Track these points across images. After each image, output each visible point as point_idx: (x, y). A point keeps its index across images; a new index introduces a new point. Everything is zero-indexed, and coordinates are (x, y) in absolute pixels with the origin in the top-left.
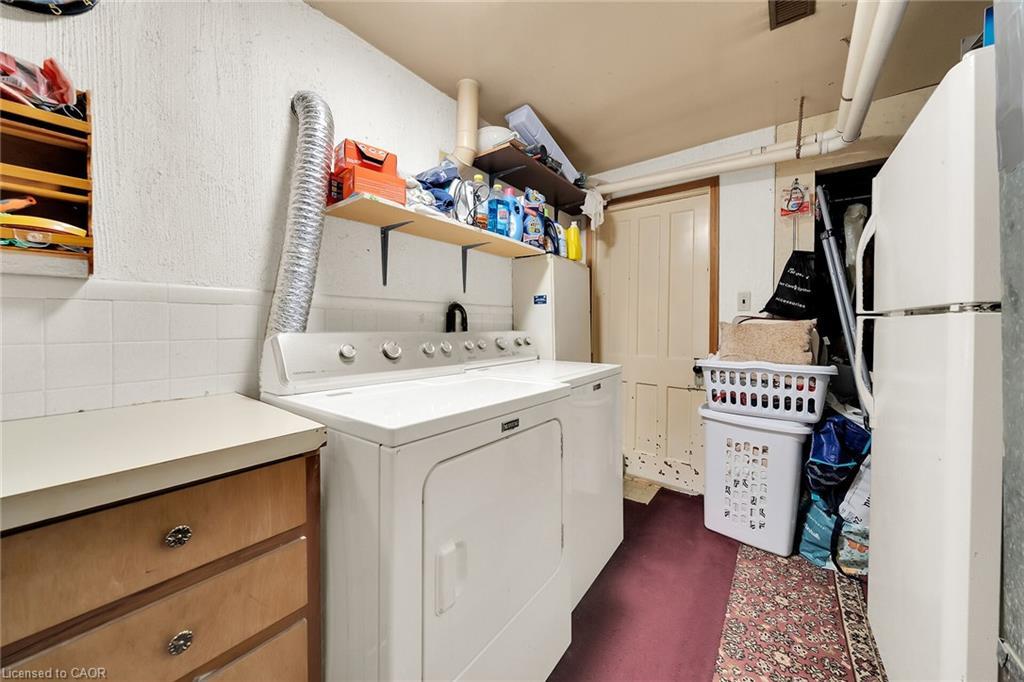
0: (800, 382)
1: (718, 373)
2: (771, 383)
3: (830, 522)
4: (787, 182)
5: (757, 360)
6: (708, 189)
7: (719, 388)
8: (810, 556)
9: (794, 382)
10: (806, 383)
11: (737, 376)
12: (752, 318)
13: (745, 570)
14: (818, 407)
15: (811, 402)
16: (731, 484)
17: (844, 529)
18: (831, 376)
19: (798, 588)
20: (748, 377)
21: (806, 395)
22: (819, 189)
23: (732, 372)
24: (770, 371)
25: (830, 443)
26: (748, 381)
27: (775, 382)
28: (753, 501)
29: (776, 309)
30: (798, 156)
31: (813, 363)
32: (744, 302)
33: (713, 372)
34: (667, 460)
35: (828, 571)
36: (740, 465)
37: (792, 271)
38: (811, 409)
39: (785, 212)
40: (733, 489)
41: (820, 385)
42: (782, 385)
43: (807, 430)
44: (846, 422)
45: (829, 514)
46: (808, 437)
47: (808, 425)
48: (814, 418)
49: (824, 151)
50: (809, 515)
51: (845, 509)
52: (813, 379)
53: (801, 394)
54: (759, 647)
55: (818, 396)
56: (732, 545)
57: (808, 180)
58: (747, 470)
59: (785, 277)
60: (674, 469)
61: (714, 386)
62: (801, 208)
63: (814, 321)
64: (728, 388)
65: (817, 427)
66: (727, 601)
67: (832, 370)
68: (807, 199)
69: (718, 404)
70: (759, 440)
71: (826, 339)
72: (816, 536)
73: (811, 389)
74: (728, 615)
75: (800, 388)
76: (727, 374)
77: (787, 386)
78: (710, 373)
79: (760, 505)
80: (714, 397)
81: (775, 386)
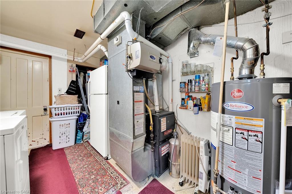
0: (76, 108)
1: (57, 109)
2: (70, 109)
3: (82, 134)
4: (70, 64)
5: (67, 104)
6: (48, 58)
7: (57, 112)
8: (78, 142)
9: (75, 108)
10: (77, 108)
11: (62, 108)
12: (63, 95)
13: (67, 152)
14: (79, 112)
15: (78, 111)
16: (61, 135)
17: (84, 134)
18: (81, 106)
19: (78, 148)
20: (65, 108)
21: (77, 110)
22: (77, 68)
23: (61, 108)
24: (70, 106)
25: (81, 118)
26: (65, 109)
27: (71, 108)
28: (67, 137)
29: (68, 92)
30: (74, 60)
31: (79, 104)
32: (60, 90)
33: (55, 108)
34: (33, 140)
35: (82, 143)
36: (63, 130)
37: (72, 84)
38: (78, 113)
39: (70, 71)
40: (61, 136)
41: (80, 108)
42: (73, 109)
43: (77, 117)
44: (84, 114)
45: (81, 132)
46: (78, 119)
47: (77, 116)
48: (79, 114)
49: (79, 61)
50: (78, 135)
51: (84, 130)
52: (79, 107)
53: (76, 110)
54: (76, 159)
55: (79, 110)
56: (62, 149)
57: (75, 65)
58: (65, 130)
59: (70, 85)
60: (36, 142)
61: (56, 112)
62: (73, 71)
63: (78, 95)
64: (60, 112)
65: (79, 116)
66: (67, 158)
67: (81, 105)
68: (74, 69)
69: (57, 116)
70: (67, 122)
71: (79, 99)
72: (79, 138)
73: (78, 109)
74: (68, 160)
75: (76, 109)
76: (60, 108)
77: (74, 109)
78: (54, 109)
79: (68, 137)
80: (56, 115)
81: (71, 109)
